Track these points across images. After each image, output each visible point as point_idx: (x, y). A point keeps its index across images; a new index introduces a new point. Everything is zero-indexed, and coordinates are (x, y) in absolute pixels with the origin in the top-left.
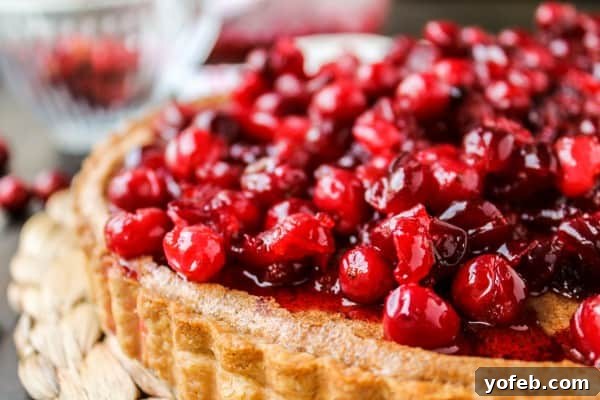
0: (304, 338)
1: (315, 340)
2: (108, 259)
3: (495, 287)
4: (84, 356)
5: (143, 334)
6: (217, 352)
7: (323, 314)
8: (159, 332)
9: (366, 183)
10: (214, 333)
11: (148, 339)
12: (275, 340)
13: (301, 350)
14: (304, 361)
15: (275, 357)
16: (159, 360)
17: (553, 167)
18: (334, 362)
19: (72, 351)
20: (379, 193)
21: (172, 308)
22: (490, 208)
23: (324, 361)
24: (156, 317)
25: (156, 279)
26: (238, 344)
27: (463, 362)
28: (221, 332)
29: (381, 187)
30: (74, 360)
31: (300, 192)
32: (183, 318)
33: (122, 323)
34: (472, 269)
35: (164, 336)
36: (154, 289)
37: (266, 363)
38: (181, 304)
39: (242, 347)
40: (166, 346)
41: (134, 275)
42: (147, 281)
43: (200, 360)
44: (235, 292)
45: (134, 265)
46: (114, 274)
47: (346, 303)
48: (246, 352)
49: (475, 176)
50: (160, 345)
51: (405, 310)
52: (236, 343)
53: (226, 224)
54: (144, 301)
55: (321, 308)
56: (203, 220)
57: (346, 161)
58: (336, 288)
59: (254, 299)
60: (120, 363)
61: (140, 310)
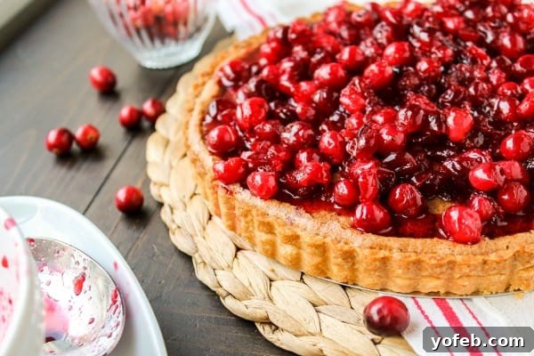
0: (318, 229)
1: (324, 230)
2: (215, 183)
3: (407, 200)
4: (204, 229)
5: (238, 222)
6: (278, 234)
7: (326, 213)
8: (247, 222)
9: (347, 139)
10: (276, 226)
11: (242, 224)
12: (305, 229)
13: (317, 234)
14: (319, 240)
15: (306, 238)
16: (247, 235)
17: (444, 131)
18: (332, 240)
19: (198, 227)
20: (352, 148)
21: (254, 212)
22: (408, 156)
23: (328, 240)
24: (246, 216)
25: (243, 196)
26: (288, 232)
27: (389, 240)
28: (279, 226)
29: (354, 143)
30: (200, 231)
31: (312, 144)
32: (260, 218)
33: (226, 215)
34: (398, 192)
35: (251, 224)
36: (243, 201)
37: (301, 240)
38: (258, 210)
39: (290, 234)
40: (251, 229)
41: (231, 193)
42: (238, 197)
43: (269, 237)
44: (283, 204)
45: (231, 187)
46: (221, 192)
47: (336, 207)
48: (292, 236)
49: (402, 136)
50: (248, 228)
51: (364, 217)
52: (287, 231)
53: (275, 166)
54: (239, 208)
55: (326, 210)
56: (264, 164)
57: (335, 118)
58: (332, 200)
59: (293, 207)
60: (225, 233)
61: (237, 212)
